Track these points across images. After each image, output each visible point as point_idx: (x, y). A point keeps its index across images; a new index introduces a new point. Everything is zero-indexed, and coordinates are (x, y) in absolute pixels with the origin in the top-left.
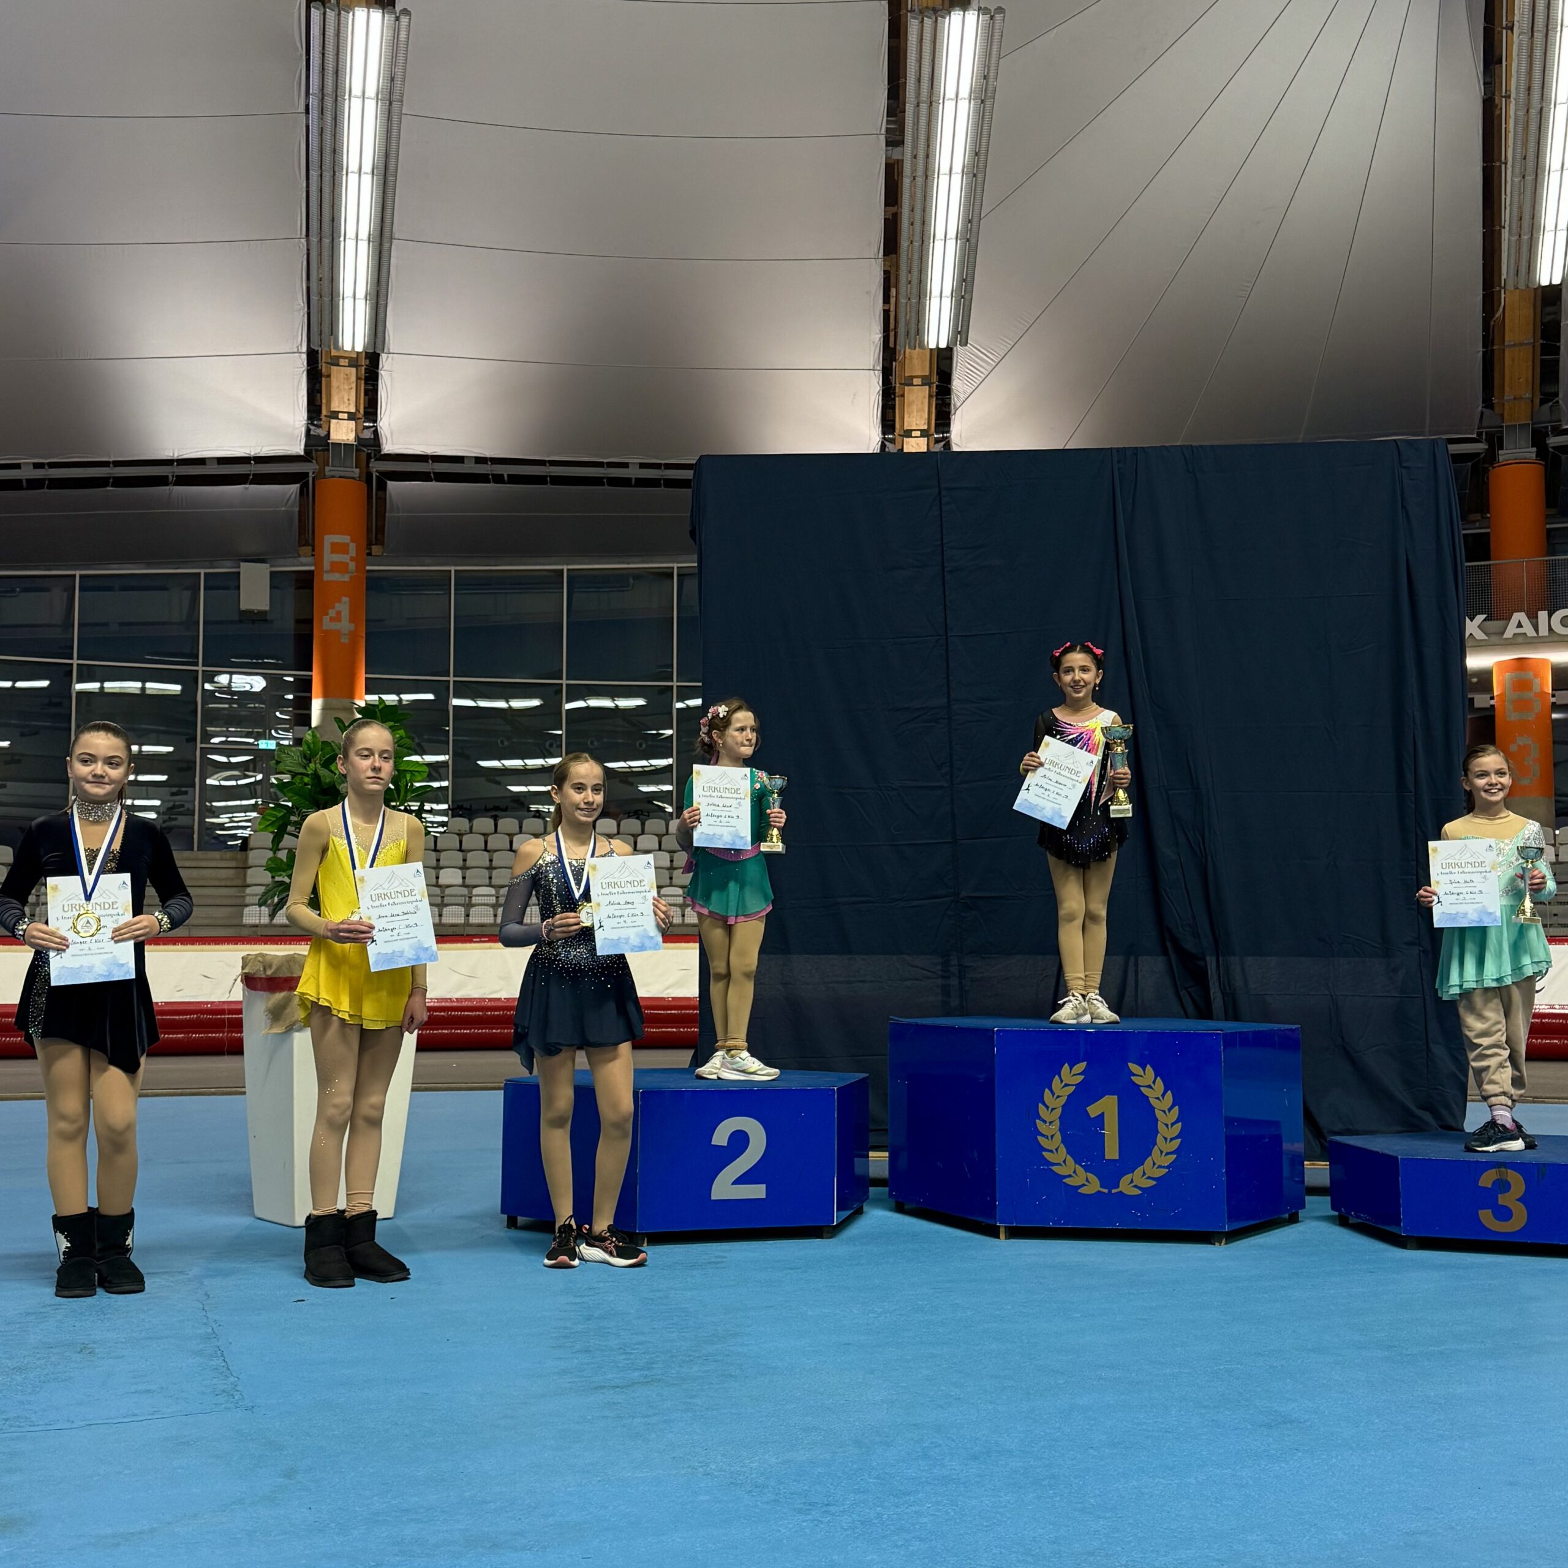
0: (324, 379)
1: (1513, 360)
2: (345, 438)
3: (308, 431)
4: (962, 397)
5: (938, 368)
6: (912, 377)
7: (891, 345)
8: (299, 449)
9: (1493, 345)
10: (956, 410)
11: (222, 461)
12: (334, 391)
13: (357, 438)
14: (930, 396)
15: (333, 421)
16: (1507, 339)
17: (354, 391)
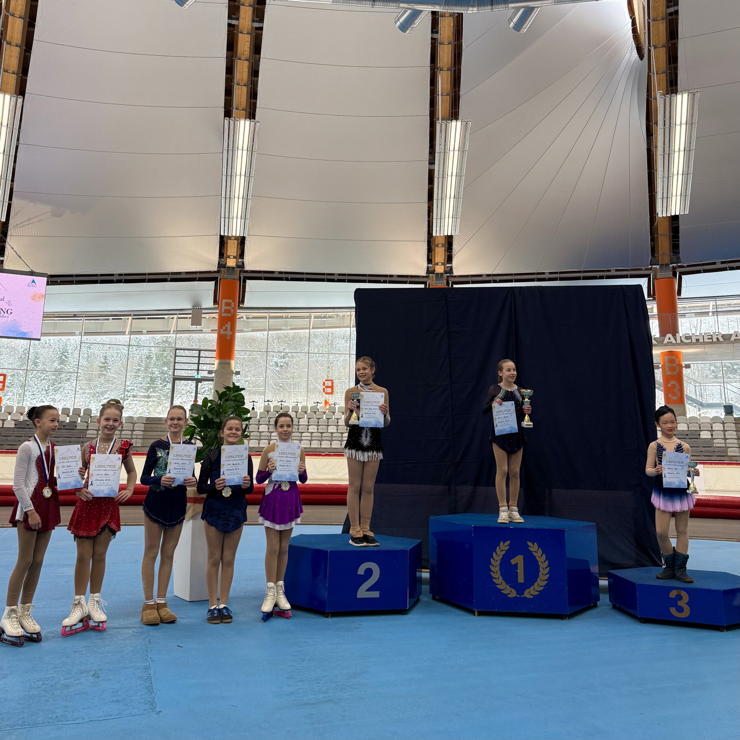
0: (225, 244)
1: (662, 240)
2: (232, 265)
3: (219, 262)
4: (457, 251)
5: (448, 241)
6: (438, 244)
7: (431, 232)
8: (216, 269)
9: (654, 235)
10: (454, 256)
11: (187, 273)
12: (229, 248)
13: (237, 265)
14: (445, 251)
15: (228, 259)
16: (659, 233)
17: (236, 249)
